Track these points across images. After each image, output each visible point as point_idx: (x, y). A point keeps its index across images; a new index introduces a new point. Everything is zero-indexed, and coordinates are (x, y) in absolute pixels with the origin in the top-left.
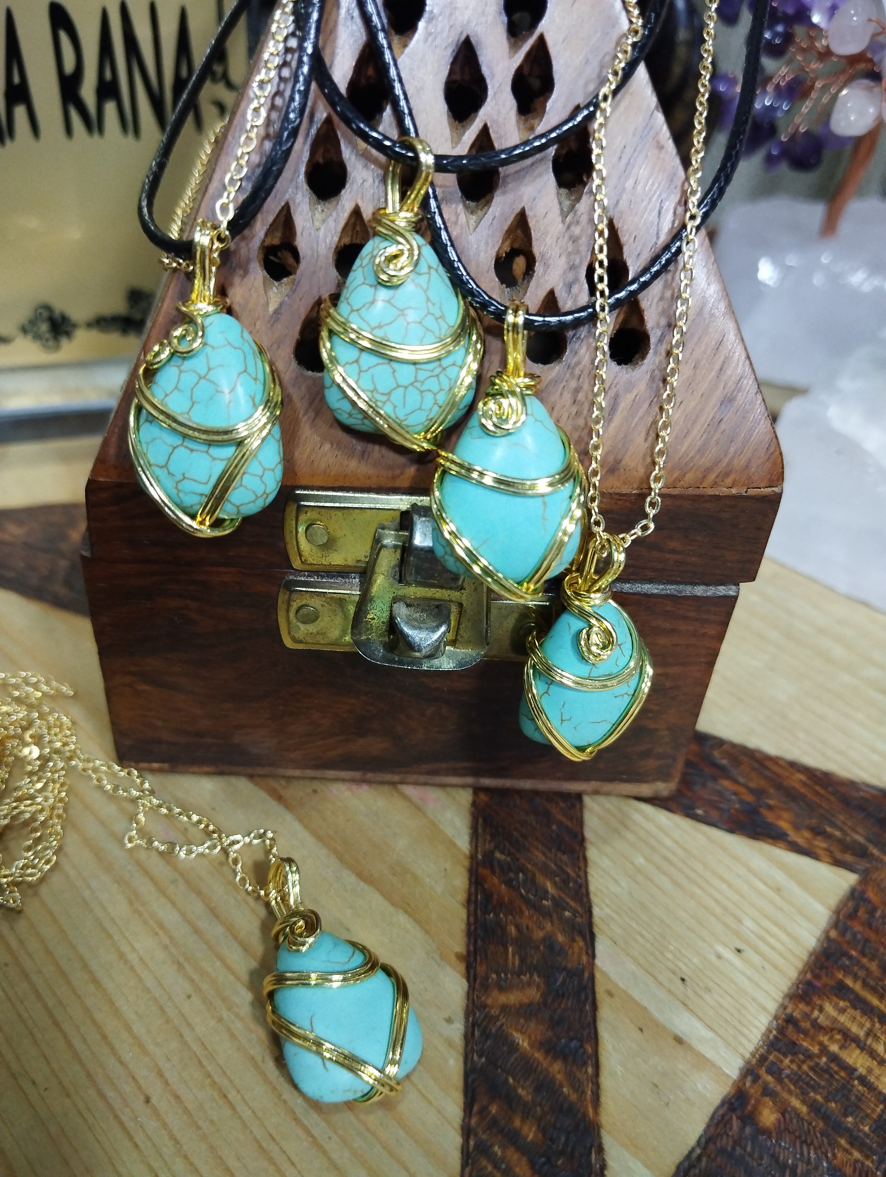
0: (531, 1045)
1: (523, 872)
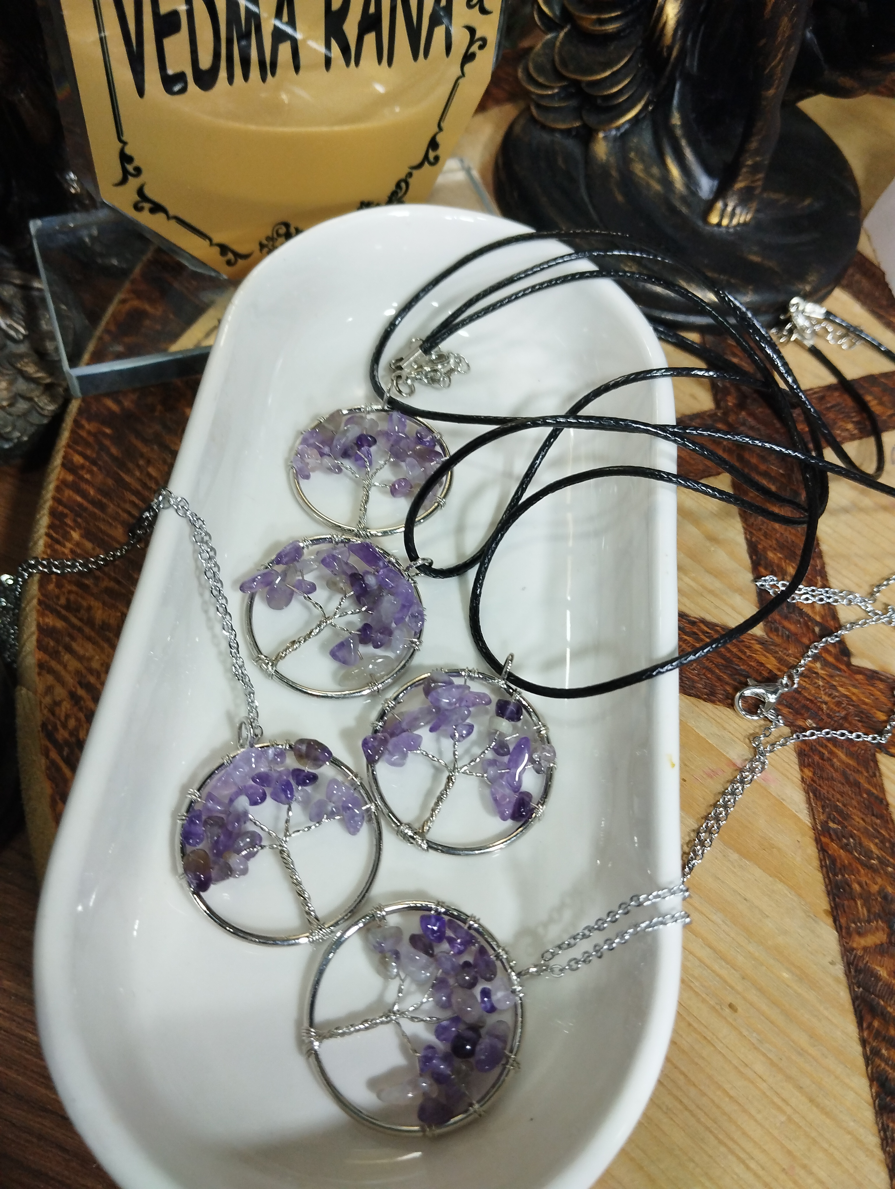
1: (852, 837)
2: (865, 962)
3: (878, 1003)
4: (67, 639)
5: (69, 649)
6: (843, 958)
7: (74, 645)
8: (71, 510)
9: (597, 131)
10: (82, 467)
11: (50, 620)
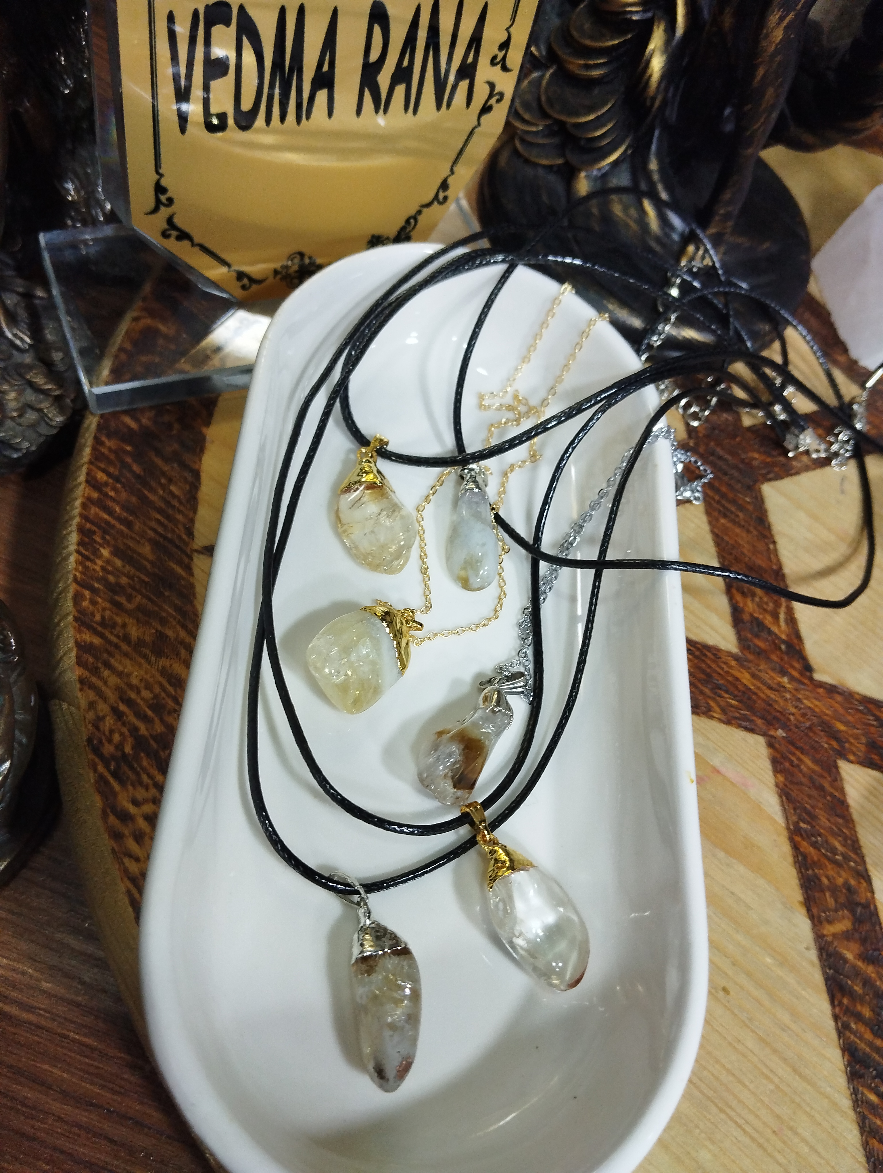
0: (854, 958)
1: (819, 835)
2: (834, 946)
3: (847, 983)
4: (105, 656)
5: (108, 665)
6: (815, 943)
7: (112, 661)
8: (99, 527)
9: (579, 170)
10: (106, 484)
11: (87, 637)
